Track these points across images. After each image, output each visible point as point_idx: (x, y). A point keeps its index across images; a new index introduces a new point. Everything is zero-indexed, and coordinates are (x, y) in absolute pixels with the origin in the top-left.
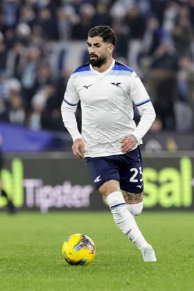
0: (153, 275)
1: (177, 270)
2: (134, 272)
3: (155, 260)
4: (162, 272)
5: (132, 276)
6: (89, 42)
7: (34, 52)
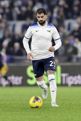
4: (53, 109)
6: (39, 16)
7: (3, 25)
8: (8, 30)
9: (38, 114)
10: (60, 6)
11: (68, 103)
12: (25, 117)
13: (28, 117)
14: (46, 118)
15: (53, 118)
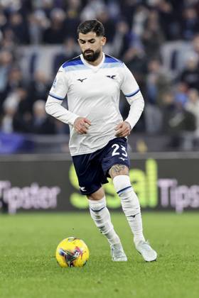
0: (125, 274)
1: (148, 270)
2: (105, 271)
3: (126, 259)
4: (132, 271)
5: (103, 275)
6: (83, 39)
7: (6, 56)
8: (19, 69)
9: (96, 282)
10: (150, 8)
11: (172, 254)
12: (62, 290)
13: (70, 290)
14: (115, 294)
15: (134, 292)
